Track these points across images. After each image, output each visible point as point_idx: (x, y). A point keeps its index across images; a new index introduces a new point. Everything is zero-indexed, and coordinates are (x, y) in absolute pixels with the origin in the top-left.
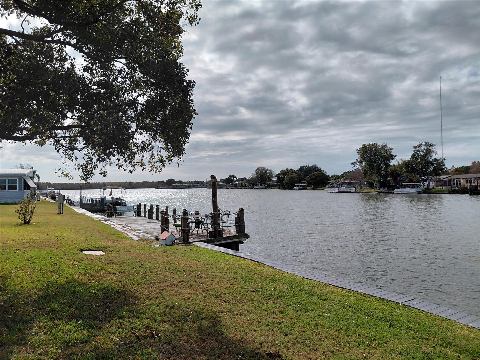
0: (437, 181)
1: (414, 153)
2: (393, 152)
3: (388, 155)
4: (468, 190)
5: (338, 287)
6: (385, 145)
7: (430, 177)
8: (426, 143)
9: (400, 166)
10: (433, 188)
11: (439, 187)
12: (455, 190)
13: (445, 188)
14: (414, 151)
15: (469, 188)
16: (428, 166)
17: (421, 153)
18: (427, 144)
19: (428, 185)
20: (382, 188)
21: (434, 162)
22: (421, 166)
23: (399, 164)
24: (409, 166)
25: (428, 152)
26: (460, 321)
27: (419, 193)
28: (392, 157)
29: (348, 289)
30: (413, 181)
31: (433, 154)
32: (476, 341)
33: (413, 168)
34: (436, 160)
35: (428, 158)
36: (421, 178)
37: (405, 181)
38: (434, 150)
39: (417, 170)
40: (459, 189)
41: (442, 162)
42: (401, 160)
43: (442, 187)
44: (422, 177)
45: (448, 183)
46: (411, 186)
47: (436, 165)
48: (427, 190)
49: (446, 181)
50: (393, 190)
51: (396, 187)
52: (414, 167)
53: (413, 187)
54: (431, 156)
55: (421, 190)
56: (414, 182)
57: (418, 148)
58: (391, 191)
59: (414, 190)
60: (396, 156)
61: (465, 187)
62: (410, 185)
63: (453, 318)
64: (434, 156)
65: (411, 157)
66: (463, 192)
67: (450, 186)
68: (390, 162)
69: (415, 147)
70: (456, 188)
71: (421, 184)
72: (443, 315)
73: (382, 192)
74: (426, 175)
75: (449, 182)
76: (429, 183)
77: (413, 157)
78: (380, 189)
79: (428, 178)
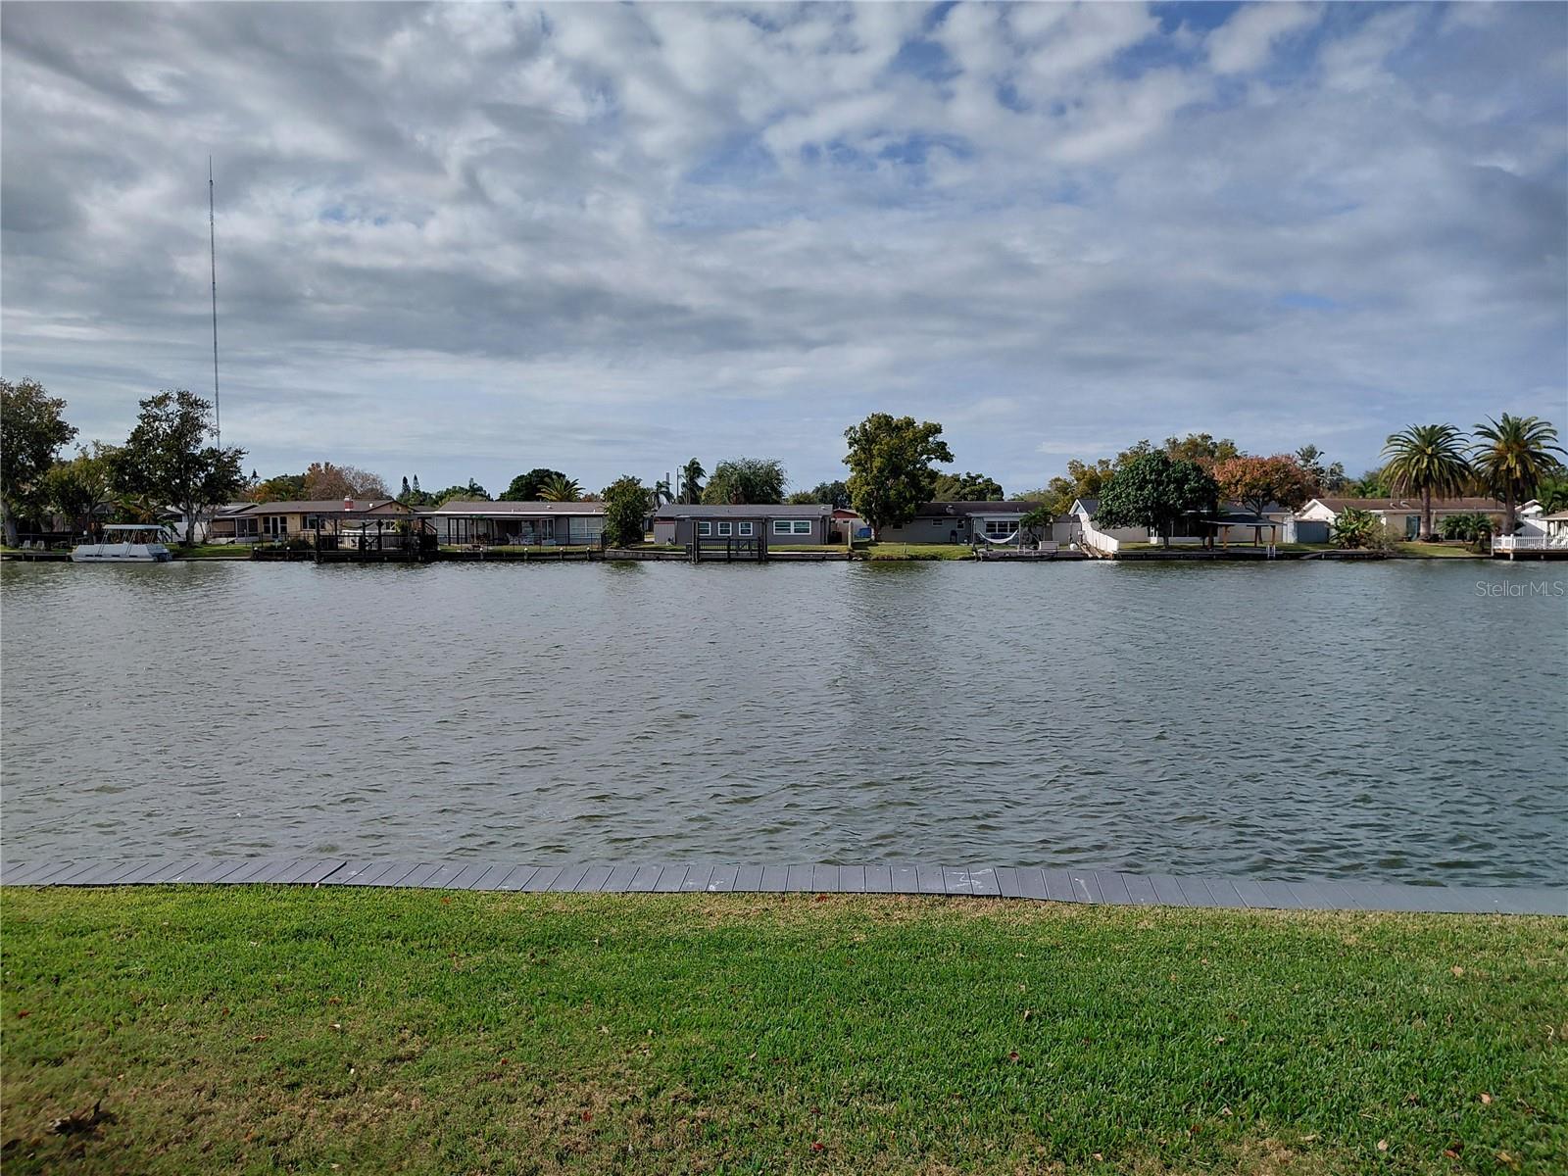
0: (215, 521)
1: (140, 423)
2: (64, 416)
3: (47, 426)
4: (311, 547)
5: (94, 886)
6: (32, 389)
7: (196, 507)
8: (182, 395)
9: (89, 467)
10: (204, 542)
11: (223, 540)
12: (273, 547)
13: (240, 543)
14: (142, 417)
15: (312, 541)
16: (188, 469)
17: (165, 425)
18: (183, 397)
19: (190, 533)
20: (27, 544)
21: (206, 457)
22: (167, 471)
23: (85, 459)
24: (123, 467)
25: (189, 425)
26: (482, 887)
27: (160, 558)
28: (62, 433)
29: (135, 885)
30: (141, 519)
31: (204, 434)
32: (533, 915)
33: (137, 476)
34: (212, 452)
35: (188, 444)
36: (166, 511)
37: (109, 519)
38: (206, 420)
39: (152, 484)
40: (283, 547)
41: (233, 460)
42: (96, 444)
43: (232, 539)
44: (169, 507)
45: (247, 526)
46: (133, 535)
47: (212, 470)
48: (186, 549)
49: (242, 522)
50: (70, 550)
51: (76, 538)
52: (142, 471)
53: (141, 538)
54: (199, 441)
55: (166, 551)
56: (143, 523)
57: (155, 410)
58: (61, 552)
59: (142, 550)
60: (75, 431)
61: (299, 541)
62: (131, 531)
63: (463, 884)
64: (207, 441)
65: (129, 437)
66: (297, 554)
67: (256, 535)
68: (53, 450)
69: (144, 404)
70: (277, 544)
71: (168, 529)
72: (435, 884)
73: (28, 558)
74: (180, 501)
75: (253, 522)
76: (191, 527)
77: (136, 437)
78: (16, 547)
79: (190, 508)
